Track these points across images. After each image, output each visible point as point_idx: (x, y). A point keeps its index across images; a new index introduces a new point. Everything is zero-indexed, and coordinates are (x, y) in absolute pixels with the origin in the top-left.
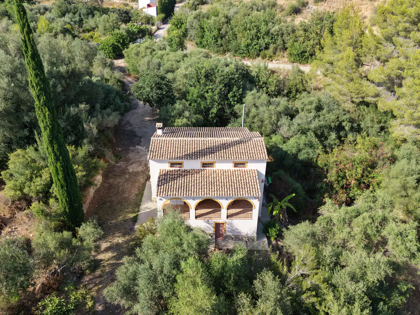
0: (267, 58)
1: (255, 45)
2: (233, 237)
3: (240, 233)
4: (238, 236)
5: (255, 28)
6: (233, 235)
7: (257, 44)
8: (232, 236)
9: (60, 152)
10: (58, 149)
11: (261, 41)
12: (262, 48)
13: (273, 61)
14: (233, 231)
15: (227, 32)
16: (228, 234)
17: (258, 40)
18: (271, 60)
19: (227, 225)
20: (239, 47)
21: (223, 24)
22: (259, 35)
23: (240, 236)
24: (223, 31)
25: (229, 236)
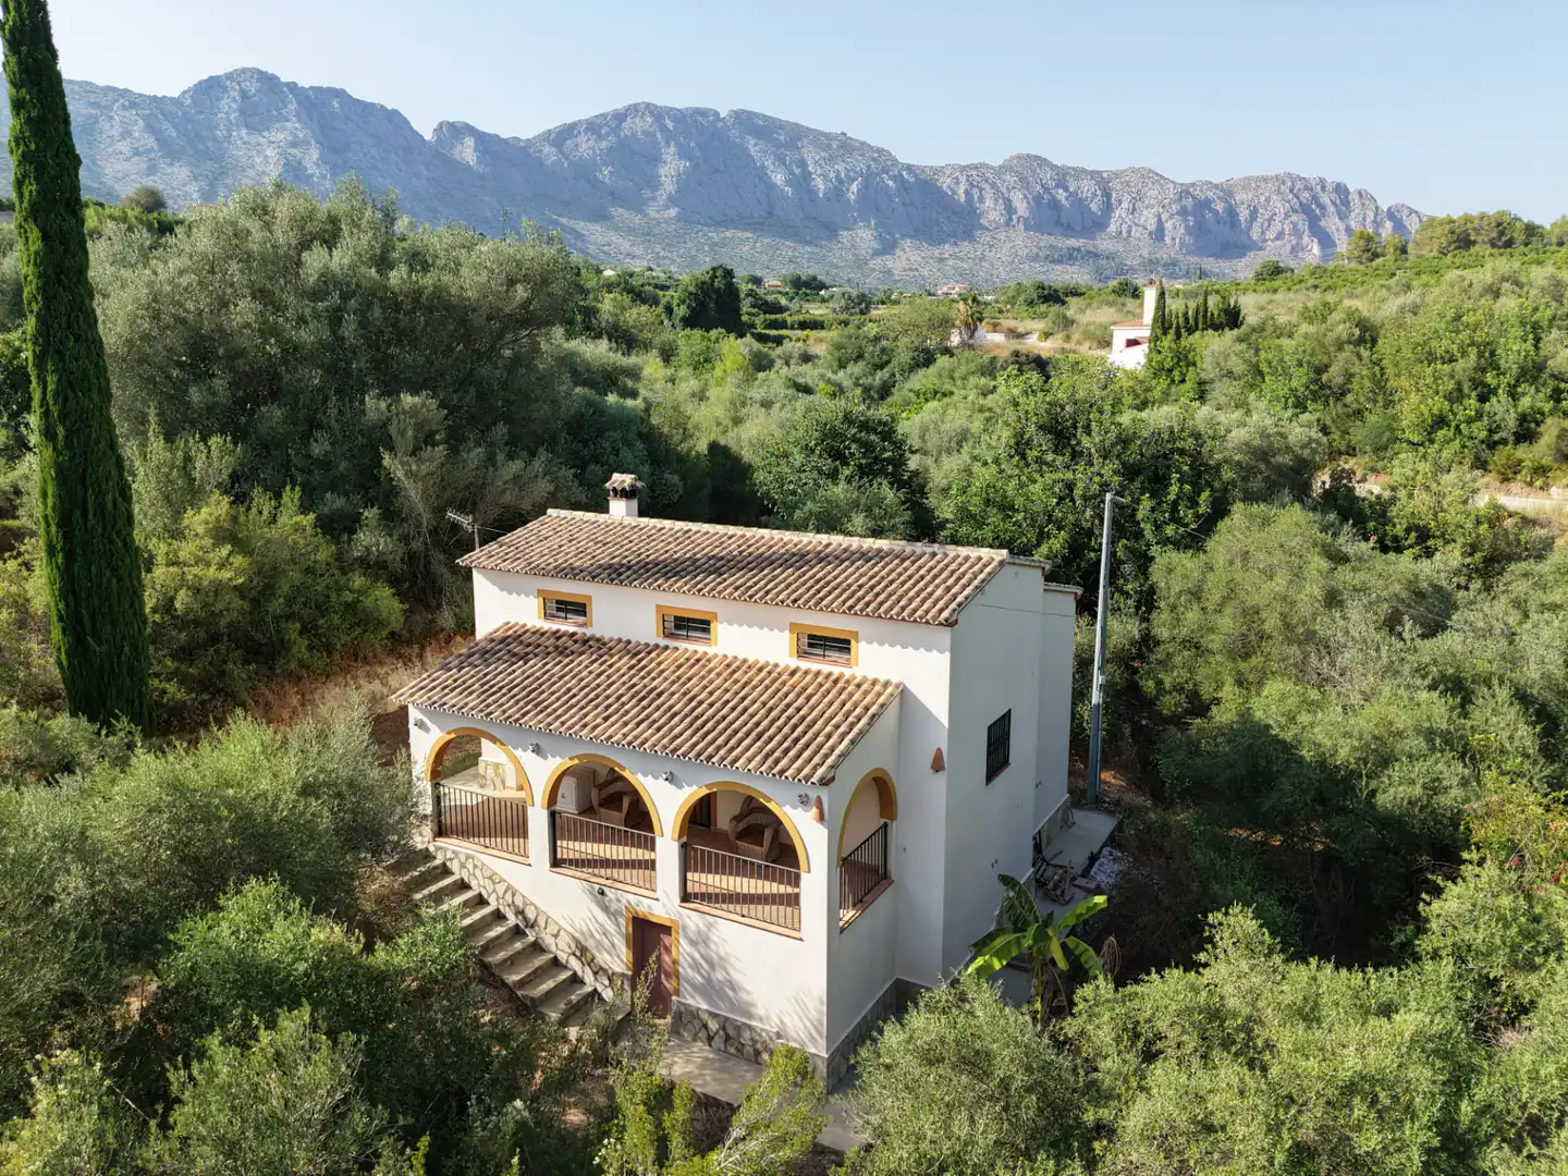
0: (1525, 475)
1: (1469, 421)
2: (713, 1026)
3: (750, 1016)
4: (738, 1028)
5: (1473, 352)
6: (714, 1016)
7: (1479, 416)
8: (705, 1017)
9: (64, 406)
10: (56, 393)
11: (1499, 405)
12: (1503, 434)
13: (1553, 490)
14: (710, 989)
15: (1349, 376)
16: (690, 1001)
17: (1483, 399)
18: (1538, 483)
19: (685, 945)
20: (1393, 430)
21: (1340, 349)
22: (1490, 378)
23: (747, 1035)
24: (1334, 375)
25: (694, 1014)
